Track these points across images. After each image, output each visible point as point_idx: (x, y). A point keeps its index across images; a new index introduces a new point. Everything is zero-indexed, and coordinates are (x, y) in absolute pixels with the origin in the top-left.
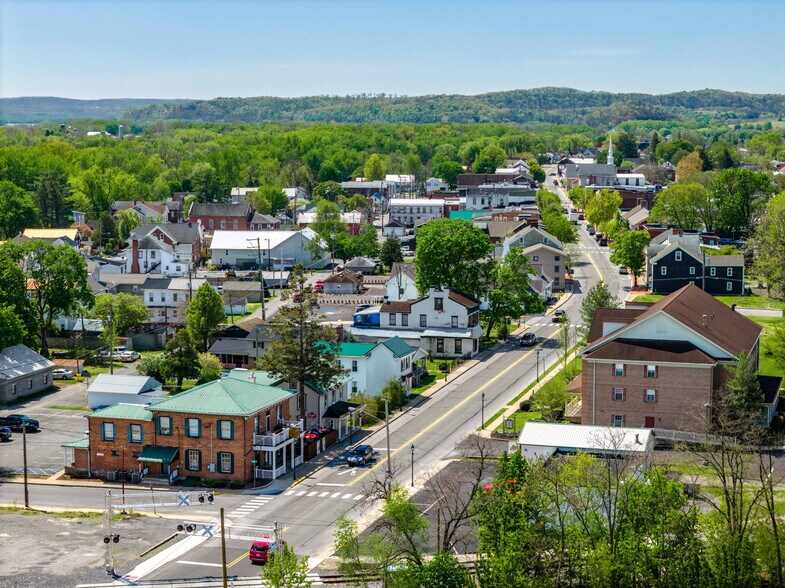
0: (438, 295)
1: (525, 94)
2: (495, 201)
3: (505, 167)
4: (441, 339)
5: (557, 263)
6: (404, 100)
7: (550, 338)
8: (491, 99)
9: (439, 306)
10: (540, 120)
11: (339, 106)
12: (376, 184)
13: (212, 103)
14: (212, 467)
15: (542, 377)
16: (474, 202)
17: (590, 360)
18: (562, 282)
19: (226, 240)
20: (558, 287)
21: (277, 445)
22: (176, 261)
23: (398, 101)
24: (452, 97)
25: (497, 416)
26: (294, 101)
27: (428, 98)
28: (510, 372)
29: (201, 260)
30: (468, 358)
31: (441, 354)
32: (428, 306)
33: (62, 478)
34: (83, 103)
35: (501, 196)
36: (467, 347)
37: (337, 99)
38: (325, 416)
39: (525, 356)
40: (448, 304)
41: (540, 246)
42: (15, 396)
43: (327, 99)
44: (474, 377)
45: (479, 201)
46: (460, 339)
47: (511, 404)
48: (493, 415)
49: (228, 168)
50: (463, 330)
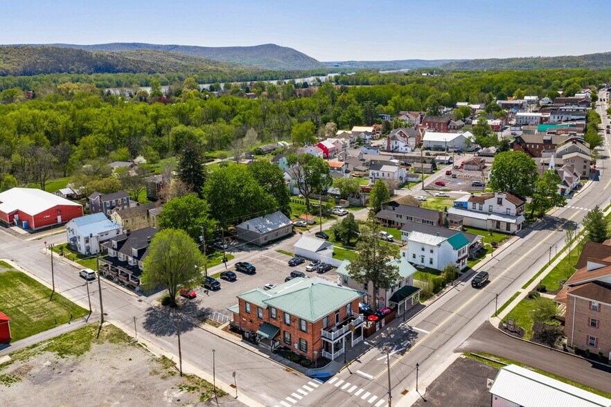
0: (500, 196)
1: (600, 54)
2: (565, 118)
3: (580, 93)
4: (498, 222)
5: (585, 164)
6: (548, 58)
7: (569, 219)
8: (585, 57)
9: (500, 202)
10: (606, 65)
11: (521, 62)
12: (518, 102)
13: (473, 61)
14: (296, 346)
15: (554, 260)
16: (554, 118)
17: (571, 295)
18: (587, 171)
19: (430, 136)
20: (585, 176)
21: (335, 340)
22: (406, 146)
23: (545, 59)
24: (568, 57)
25: (511, 300)
26: (504, 60)
27: (558, 57)
28: (534, 252)
29: (419, 145)
30: (514, 234)
31: (498, 230)
32: (493, 202)
33: (225, 329)
34: (428, 61)
35: (567, 116)
36: (514, 229)
37: (521, 59)
38: (390, 300)
39: (549, 236)
40: (505, 202)
41: (575, 154)
42: (267, 241)
43: (517, 58)
44: (511, 254)
45: (556, 117)
46: (510, 223)
47: (524, 287)
48: (508, 299)
49: (456, 94)
50: (512, 217)
